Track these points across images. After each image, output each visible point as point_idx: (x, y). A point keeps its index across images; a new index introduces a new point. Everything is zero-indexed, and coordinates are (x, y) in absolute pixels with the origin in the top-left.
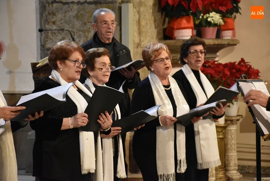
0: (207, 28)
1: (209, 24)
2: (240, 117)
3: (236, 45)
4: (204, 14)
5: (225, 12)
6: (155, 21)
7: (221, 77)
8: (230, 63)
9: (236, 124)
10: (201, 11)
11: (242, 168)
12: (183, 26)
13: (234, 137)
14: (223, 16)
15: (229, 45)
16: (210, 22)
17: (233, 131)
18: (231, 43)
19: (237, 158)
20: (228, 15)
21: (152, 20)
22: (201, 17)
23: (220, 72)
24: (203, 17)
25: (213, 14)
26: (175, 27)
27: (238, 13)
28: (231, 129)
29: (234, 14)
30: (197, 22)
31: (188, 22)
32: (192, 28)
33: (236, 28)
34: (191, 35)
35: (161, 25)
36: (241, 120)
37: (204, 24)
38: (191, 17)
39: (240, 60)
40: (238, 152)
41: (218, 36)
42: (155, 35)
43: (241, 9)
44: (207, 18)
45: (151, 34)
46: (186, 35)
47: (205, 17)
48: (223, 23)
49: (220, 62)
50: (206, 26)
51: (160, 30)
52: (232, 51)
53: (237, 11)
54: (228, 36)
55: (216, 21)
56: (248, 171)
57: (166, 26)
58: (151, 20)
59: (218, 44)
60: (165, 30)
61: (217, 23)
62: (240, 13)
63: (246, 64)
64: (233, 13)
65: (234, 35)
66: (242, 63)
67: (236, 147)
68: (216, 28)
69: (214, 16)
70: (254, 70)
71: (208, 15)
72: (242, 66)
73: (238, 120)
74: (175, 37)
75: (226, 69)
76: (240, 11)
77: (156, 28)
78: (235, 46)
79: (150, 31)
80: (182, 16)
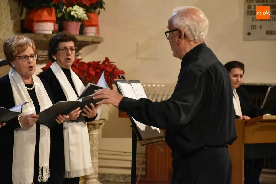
0: (70, 22)
1: (72, 18)
2: (103, 121)
3: (99, 43)
4: (67, 7)
5: (89, 6)
6: (11, 11)
7: (86, 77)
8: (94, 62)
9: (99, 128)
10: (64, 3)
11: (102, 176)
12: (44, 19)
13: (96, 142)
14: (87, 11)
15: (93, 43)
16: (73, 16)
17: (95, 136)
18: (95, 40)
19: (97, 165)
20: (91, 10)
21: (8, 9)
22: (63, 10)
23: (84, 72)
24: (66, 10)
25: (76, 7)
26: (35, 19)
27: (103, 9)
28: (93, 133)
29: (98, 9)
30: (59, 15)
31: (50, 14)
32: (53, 21)
33: (100, 24)
34: (52, 28)
35: (19, 16)
36: (103, 124)
37: (67, 17)
38: (53, 9)
39: (104, 59)
40: (99, 158)
41: (82, 32)
42: (11, 26)
43: (105, 4)
44: (70, 12)
45: (7, 25)
46: (48, 29)
47: (68, 10)
48: (87, 18)
49: (83, 61)
50: (69, 21)
51: (17, 22)
52: (95, 49)
53: (101, 7)
54: (92, 33)
55: (80, 15)
56: (108, 179)
57: (23, 17)
58: (6, 9)
59: (82, 41)
60: (22, 22)
61: (81, 18)
62: (104, 9)
63: (111, 64)
64: (96, 8)
65: (98, 32)
66: (106, 63)
67: (97, 153)
68: (80, 23)
69: (77, 10)
70: (119, 70)
71: (71, 8)
72: (107, 66)
73: (101, 124)
74: (35, 31)
75: (91, 68)
76: (104, 6)
77: (12, 19)
78: (99, 45)
79: (5, 22)
80: (43, 8)
